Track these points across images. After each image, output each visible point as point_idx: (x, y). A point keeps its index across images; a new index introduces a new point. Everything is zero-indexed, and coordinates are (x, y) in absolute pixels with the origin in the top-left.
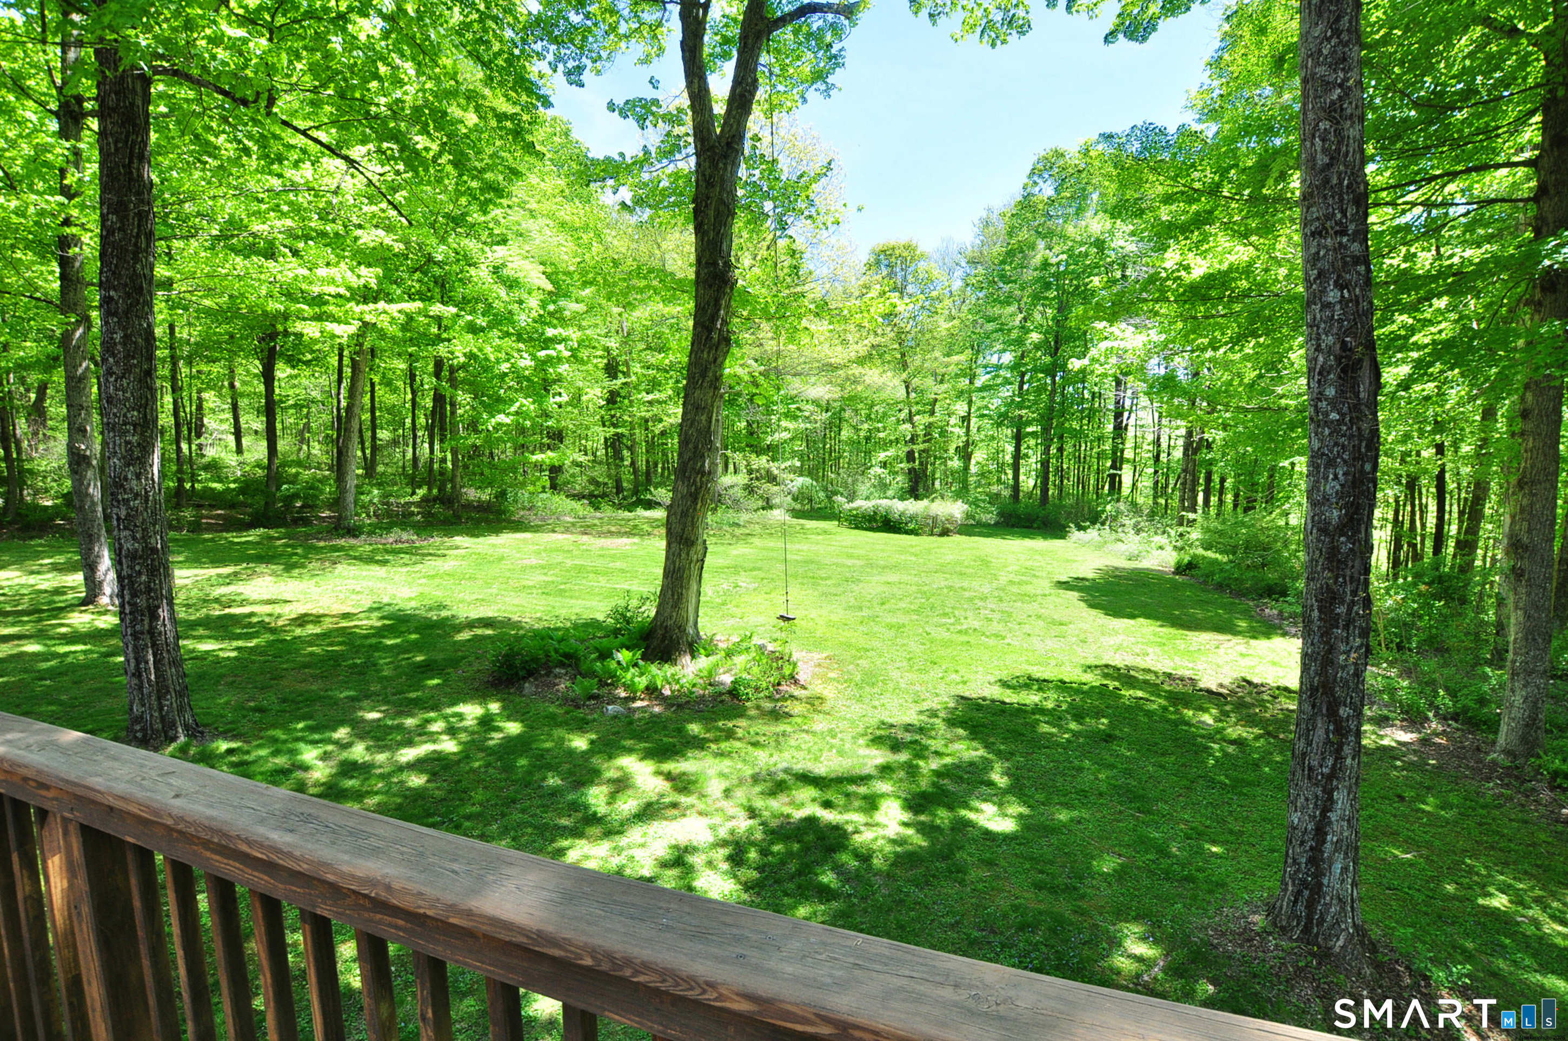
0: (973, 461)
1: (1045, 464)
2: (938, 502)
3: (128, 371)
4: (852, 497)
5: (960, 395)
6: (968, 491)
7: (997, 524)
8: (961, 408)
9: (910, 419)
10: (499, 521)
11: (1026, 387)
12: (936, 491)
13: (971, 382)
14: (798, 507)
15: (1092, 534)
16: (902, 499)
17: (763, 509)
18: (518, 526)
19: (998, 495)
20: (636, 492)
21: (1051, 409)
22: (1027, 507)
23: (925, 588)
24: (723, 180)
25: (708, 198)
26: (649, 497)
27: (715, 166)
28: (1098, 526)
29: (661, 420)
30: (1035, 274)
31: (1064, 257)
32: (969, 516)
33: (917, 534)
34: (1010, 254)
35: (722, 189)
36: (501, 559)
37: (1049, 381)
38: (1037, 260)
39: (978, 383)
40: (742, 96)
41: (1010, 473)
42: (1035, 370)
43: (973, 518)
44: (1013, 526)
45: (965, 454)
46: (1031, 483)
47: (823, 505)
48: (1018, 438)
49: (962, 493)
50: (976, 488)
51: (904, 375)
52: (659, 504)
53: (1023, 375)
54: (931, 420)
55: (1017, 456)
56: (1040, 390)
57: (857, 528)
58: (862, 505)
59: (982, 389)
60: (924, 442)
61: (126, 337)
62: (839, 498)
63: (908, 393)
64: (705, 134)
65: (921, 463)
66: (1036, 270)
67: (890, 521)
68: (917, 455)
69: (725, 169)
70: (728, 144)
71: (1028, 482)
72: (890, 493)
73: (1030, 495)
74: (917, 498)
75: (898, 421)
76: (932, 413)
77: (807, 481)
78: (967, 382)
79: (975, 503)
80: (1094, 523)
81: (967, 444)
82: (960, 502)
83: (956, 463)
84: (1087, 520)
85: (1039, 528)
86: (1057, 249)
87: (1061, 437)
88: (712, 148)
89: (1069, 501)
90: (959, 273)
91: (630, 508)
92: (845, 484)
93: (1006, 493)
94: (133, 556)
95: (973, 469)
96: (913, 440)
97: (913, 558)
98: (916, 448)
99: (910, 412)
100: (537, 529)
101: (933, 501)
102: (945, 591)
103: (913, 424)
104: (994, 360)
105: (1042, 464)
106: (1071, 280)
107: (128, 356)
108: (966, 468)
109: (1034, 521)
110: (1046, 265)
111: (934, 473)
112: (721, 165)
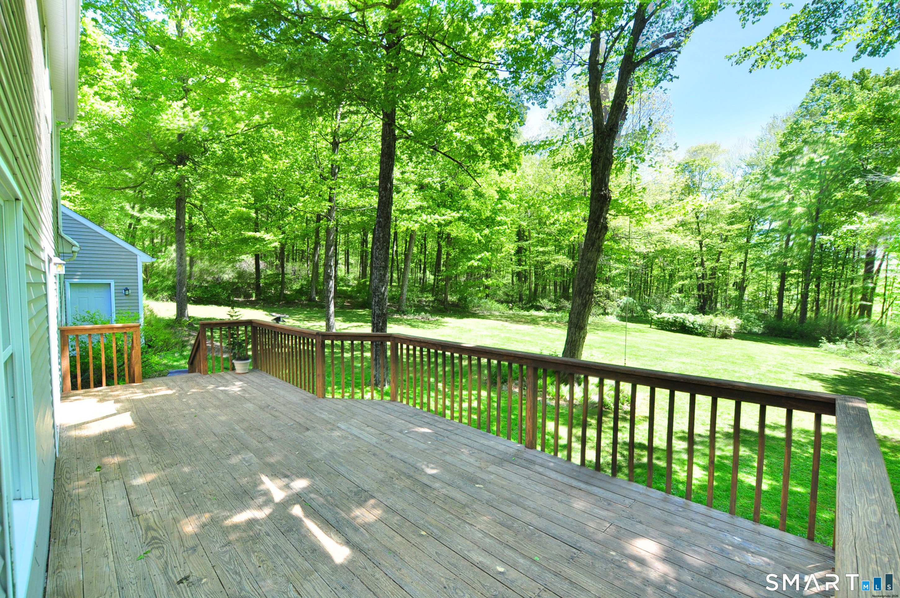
0: (746, 292)
1: (805, 296)
2: (720, 317)
3: (383, 248)
4: (659, 311)
5: (740, 248)
6: (742, 311)
7: (763, 334)
8: (739, 257)
9: (702, 264)
10: (465, 312)
11: (791, 243)
12: (718, 310)
13: (748, 241)
14: (624, 314)
15: (841, 346)
16: (694, 314)
17: (603, 314)
18: (474, 315)
19: (765, 315)
20: (529, 301)
21: (810, 259)
22: (787, 324)
23: (708, 368)
24: (607, 148)
25: (599, 157)
26: (538, 304)
27: (603, 141)
28: (845, 340)
29: (550, 263)
30: (802, 168)
31: (827, 157)
32: (743, 327)
33: (704, 336)
34: (783, 157)
35: (607, 152)
36: (470, 330)
37: (810, 239)
38: (805, 160)
39: (753, 242)
40: (619, 104)
41: (776, 300)
42: (798, 232)
43: (745, 329)
44: (776, 336)
45: (741, 287)
46: (792, 308)
47: (639, 314)
48: (783, 278)
49: (737, 313)
50: (748, 309)
51: (699, 238)
52: (543, 308)
53: (789, 236)
54: (717, 264)
55: (782, 289)
56: (801, 246)
57: (662, 329)
58: (667, 316)
59: (756, 245)
60: (710, 279)
61: (383, 235)
62: (650, 311)
63: (701, 247)
64: (600, 126)
65: (708, 292)
66: (803, 166)
67: (685, 326)
68: (705, 287)
69: (609, 142)
70: (611, 129)
71: (790, 307)
72: (685, 309)
73: (791, 316)
74: (704, 313)
75: (693, 265)
76: (718, 261)
77: (631, 299)
78: (745, 240)
79: (747, 319)
80: (842, 338)
81: (743, 280)
82: (736, 318)
83: (733, 293)
84: (838, 335)
85: (797, 339)
86: (820, 152)
87: (818, 278)
88: (603, 133)
89: (824, 321)
90: (740, 172)
91: (528, 309)
92: (655, 303)
93: (772, 314)
94: (379, 316)
95: (746, 297)
96: (704, 277)
97: (699, 351)
98: (706, 282)
99: (702, 259)
100: (483, 317)
101: (716, 315)
102: (722, 371)
103: (703, 267)
104: (766, 227)
105: (802, 296)
106: (832, 171)
107: (384, 242)
108: (741, 296)
109: (793, 333)
110: (811, 163)
111: (716, 298)
112: (607, 140)
